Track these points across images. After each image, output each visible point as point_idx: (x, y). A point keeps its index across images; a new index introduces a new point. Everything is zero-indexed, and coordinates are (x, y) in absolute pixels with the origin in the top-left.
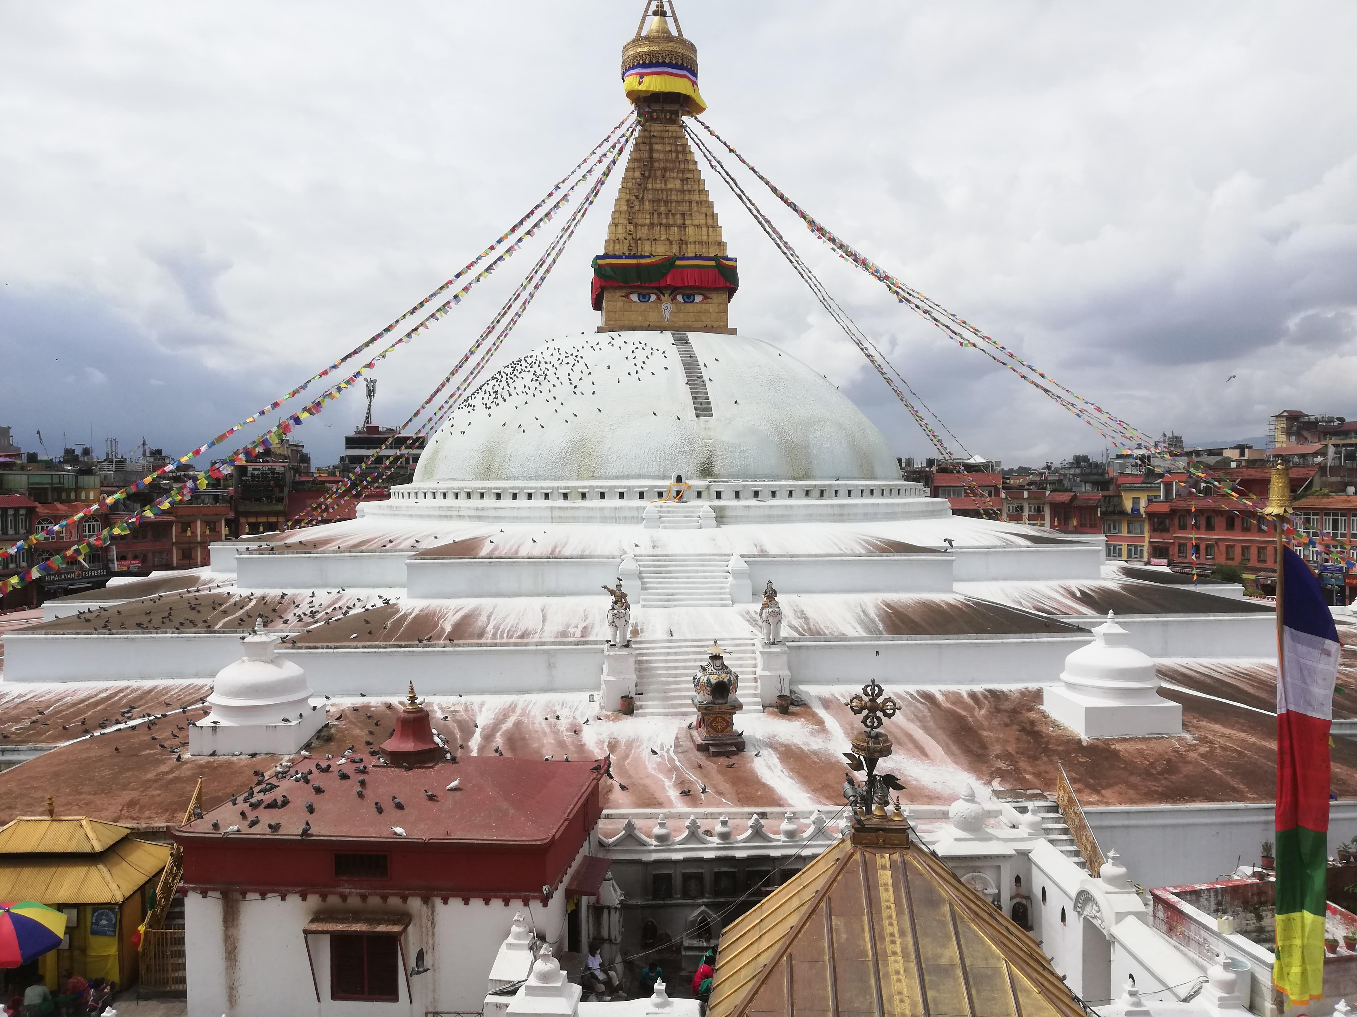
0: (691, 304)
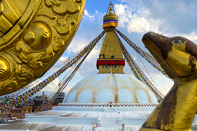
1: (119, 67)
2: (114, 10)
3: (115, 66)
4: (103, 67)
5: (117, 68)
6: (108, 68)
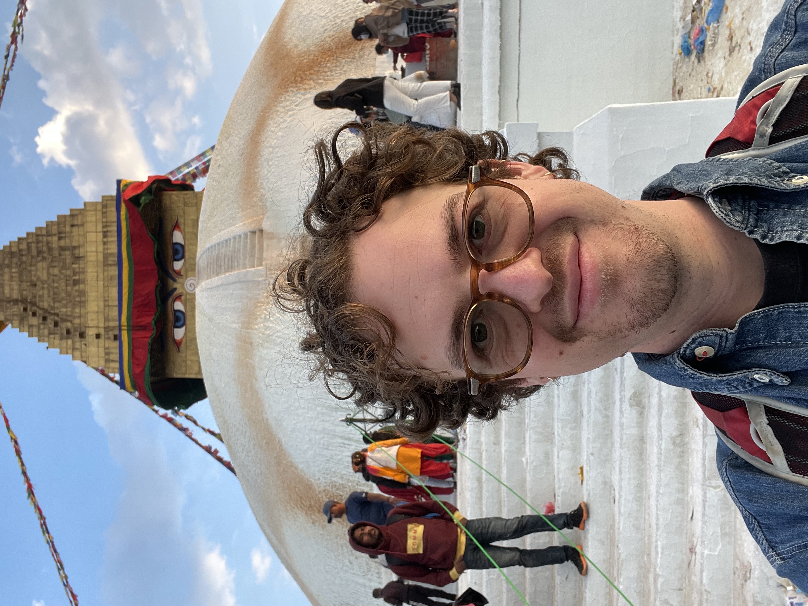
0: (186, 248)
3: (170, 253)
5: (188, 237)
6: (185, 308)
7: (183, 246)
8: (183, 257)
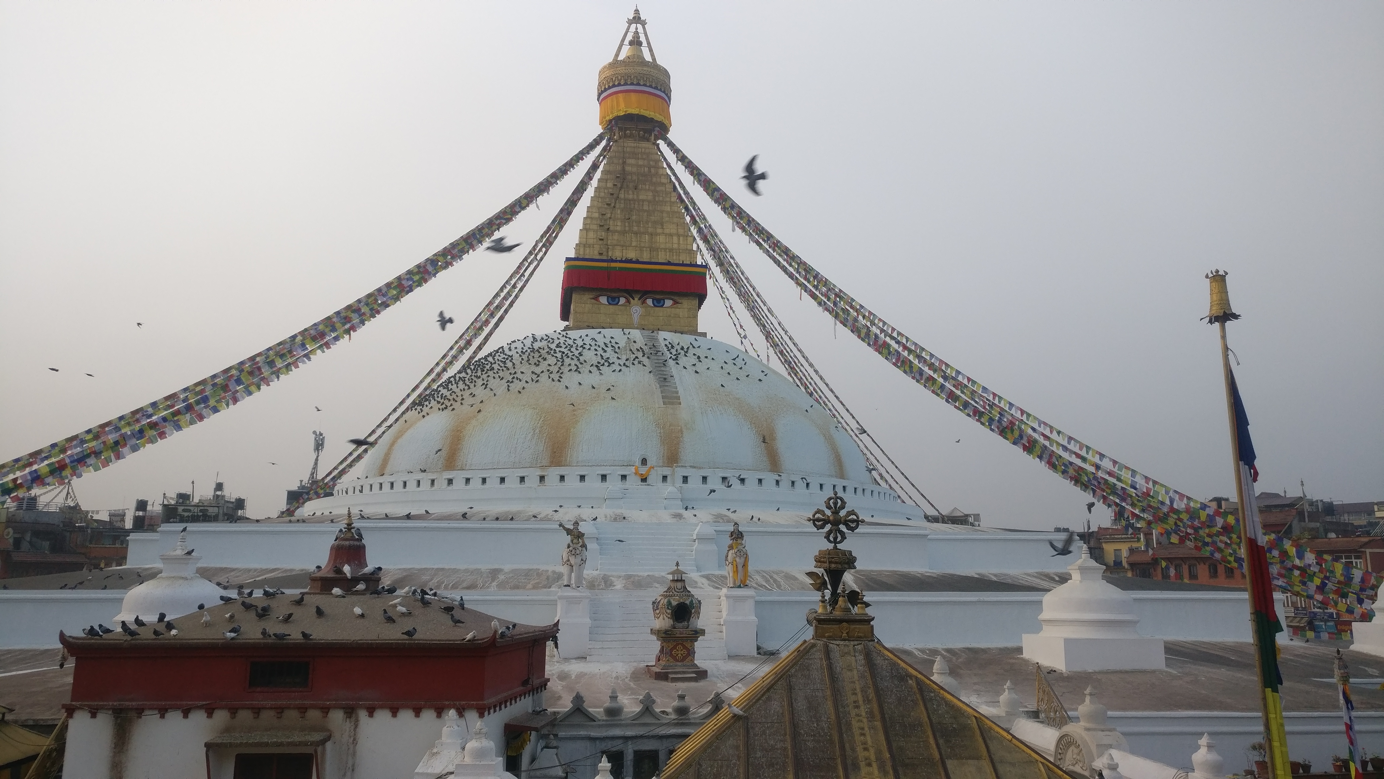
0: (661, 309)
1: (676, 302)
2: (649, 43)
3: (658, 297)
4: (596, 298)
5: (668, 310)
6: (620, 305)
7: (662, 306)
8: (655, 306)
